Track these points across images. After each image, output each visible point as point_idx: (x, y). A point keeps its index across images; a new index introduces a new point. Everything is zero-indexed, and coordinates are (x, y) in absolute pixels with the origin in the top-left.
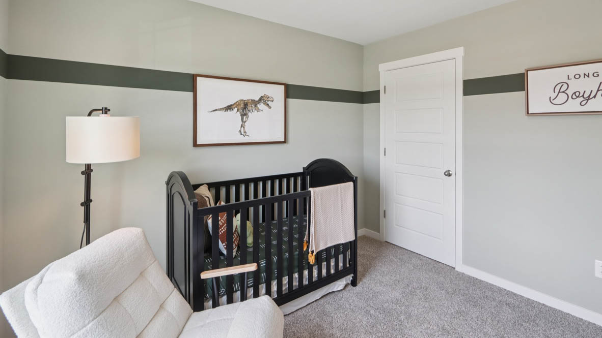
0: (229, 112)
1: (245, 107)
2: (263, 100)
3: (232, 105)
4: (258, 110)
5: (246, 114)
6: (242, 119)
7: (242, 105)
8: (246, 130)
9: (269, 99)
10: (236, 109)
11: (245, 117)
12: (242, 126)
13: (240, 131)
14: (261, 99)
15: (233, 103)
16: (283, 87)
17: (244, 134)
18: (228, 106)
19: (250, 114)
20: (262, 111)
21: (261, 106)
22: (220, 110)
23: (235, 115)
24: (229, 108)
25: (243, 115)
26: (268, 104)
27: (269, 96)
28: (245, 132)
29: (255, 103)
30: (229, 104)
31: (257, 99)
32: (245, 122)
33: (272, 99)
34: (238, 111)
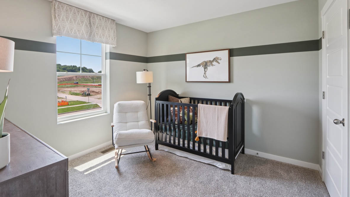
0: (199, 67)
1: (206, 65)
2: (215, 60)
3: (200, 64)
4: (213, 65)
5: (206, 68)
6: (205, 70)
7: (205, 64)
8: (207, 75)
9: (219, 59)
10: (202, 66)
11: (206, 69)
12: (204, 74)
13: (204, 76)
14: (214, 59)
15: (200, 63)
16: (227, 51)
17: (206, 77)
18: (198, 65)
19: (208, 68)
20: (215, 65)
21: (214, 63)
22: (195, 67)
23: (202, 68)
24: (199, 66)
25: (205, 69)
26: (218, 62)
27: (219, 57)
28: (206, 76)
29: (211, 62)
30: (199, 64)
31: (212, 60)
32: (206, 71)
33: (220, 59)
34: (203, 66)
